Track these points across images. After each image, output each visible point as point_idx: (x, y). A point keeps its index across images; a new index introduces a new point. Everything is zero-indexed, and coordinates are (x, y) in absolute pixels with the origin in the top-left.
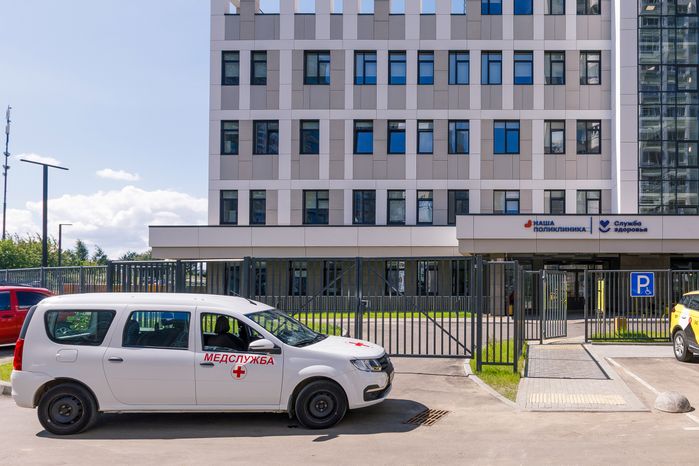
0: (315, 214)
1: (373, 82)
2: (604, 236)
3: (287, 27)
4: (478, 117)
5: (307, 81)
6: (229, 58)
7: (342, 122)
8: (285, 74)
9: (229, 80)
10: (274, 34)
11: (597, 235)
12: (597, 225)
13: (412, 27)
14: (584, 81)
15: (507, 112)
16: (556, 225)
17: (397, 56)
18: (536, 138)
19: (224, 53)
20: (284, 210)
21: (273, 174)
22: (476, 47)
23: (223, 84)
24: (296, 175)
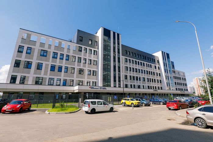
0: (38, 82)
1: (56, 58)
2: (101, 90)
3: (38, 44)
4: (77, 67)
5: (41, 55)
6: (21, 47)
7: (48, 64)
8: (36, 54)
9: (20, 52)
10: (35, 45)
11: (100, 90)
12: (100, 88)
13: (66, 50)
14: (94, 65)
15: (82, 67)
16: (94, 88)
17: (62, 55)
18: (86, 72)
19: (19, 46)
20: (30, 80)
21: (29, 73)
22: (77, 56)
23: (18, 52)
24: (35, 73)
